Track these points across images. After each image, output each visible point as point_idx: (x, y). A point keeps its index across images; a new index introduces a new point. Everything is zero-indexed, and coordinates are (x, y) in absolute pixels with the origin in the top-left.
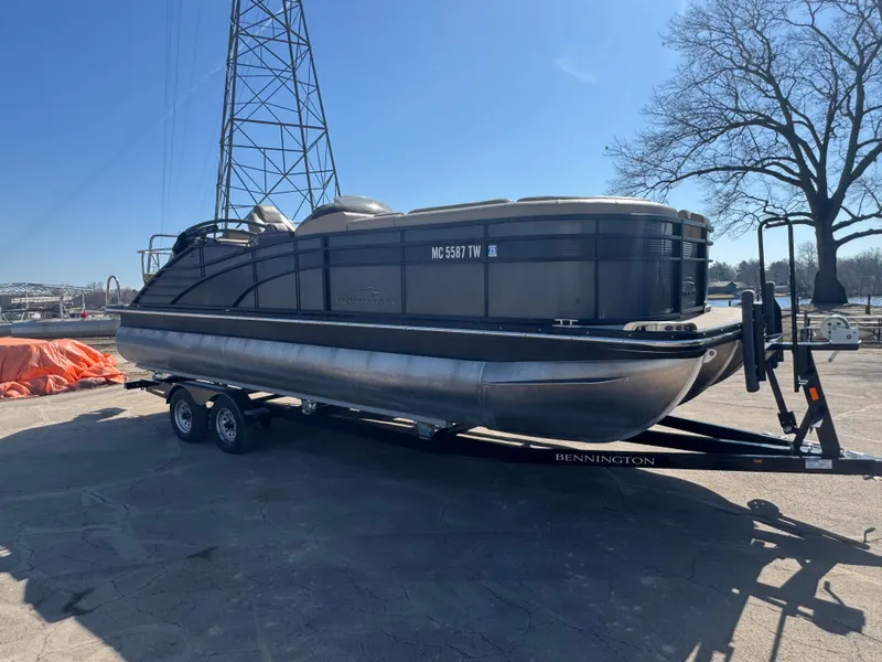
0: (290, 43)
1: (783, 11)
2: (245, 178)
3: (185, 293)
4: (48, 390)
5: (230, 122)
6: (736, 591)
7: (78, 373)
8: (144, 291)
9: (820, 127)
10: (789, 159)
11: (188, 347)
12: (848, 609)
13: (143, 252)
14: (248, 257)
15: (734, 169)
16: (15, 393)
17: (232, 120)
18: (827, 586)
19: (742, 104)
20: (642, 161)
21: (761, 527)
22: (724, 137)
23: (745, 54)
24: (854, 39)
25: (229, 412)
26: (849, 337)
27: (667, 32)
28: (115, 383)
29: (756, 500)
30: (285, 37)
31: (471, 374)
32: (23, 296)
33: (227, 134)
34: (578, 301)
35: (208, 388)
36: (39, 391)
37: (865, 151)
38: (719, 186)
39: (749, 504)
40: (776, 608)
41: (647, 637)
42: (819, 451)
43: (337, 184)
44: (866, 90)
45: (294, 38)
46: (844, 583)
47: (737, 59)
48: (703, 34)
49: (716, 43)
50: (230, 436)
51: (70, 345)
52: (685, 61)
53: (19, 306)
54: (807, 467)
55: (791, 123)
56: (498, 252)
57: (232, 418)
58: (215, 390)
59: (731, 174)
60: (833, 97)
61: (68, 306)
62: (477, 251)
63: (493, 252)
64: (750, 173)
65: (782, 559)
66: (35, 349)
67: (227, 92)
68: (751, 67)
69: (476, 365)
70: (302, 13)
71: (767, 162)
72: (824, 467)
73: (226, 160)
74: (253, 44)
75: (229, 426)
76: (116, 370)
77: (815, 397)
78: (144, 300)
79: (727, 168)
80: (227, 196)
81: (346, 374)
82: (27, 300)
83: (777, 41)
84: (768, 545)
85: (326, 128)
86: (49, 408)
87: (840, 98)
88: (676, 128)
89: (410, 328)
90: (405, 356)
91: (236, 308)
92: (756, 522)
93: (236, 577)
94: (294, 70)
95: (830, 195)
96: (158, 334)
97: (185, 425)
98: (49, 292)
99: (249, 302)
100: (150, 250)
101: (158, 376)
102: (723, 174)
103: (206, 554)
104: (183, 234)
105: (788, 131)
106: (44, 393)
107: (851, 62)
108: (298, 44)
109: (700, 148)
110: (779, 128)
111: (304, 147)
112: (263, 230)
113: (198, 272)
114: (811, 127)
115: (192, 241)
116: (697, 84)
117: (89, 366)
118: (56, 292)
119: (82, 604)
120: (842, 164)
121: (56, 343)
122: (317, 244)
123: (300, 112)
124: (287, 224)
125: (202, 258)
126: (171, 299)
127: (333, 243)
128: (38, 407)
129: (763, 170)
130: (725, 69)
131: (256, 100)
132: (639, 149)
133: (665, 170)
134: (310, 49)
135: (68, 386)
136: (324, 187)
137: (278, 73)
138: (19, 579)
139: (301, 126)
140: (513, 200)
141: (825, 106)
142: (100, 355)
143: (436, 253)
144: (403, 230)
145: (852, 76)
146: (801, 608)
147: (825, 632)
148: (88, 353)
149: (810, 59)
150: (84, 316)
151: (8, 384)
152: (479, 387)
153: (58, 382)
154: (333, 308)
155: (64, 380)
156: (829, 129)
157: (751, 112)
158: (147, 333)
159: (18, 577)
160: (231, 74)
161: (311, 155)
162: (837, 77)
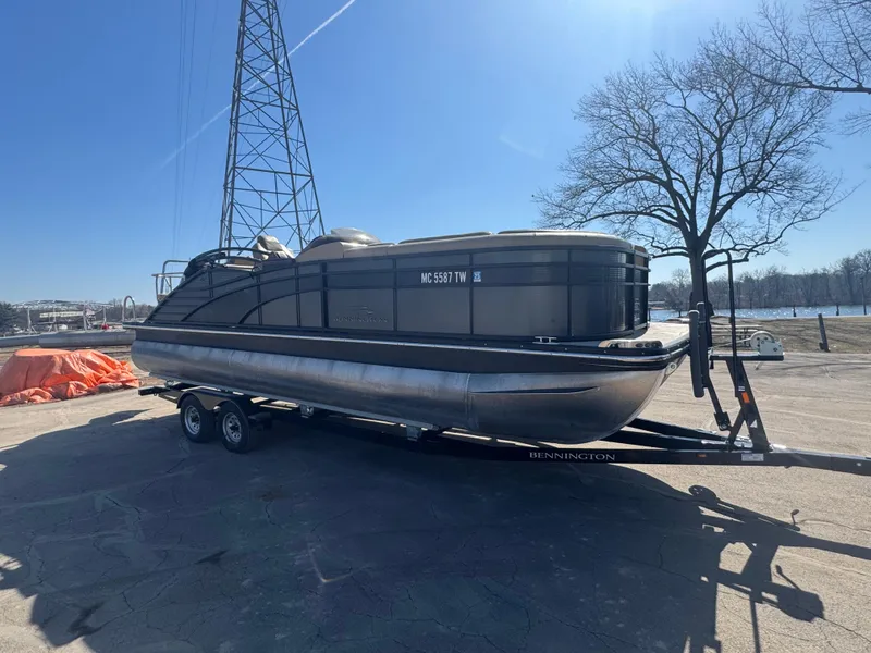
0: (282, 107)
1: (663, 96)
2: (244, 215)
3: (194, 312)
4: (69, 395)
5: (232, 170)
6: (704, 579)
7: (98, 379)
8: (157, 310)
9: (691, 183)
10: (669, 206)
11: (197, 359)
12: (804, 592)
13: (157, 276)
14: (253, 281)
15: (627, 213)
16: (38, 398)
17: (234, 168)
18: (779, 569)
19: (634, 165)
20: (560, 206)
21: (707, 512)
22: (621, 189)
23: (636, 128)
24: (715, 118)
25: (234, 416)
26: (775, 350)
27: (577, 109)
28: (131, 387)
29: (695, 487)
30: (278, 103)
31: (458, 385)
32: (51, 311)
33: (230, 179)
34: (553, 321)
35: (214, 395)
36: (59, 396)
37: (724, 201)
38: (617, 226)
39: (690, 490)
40: (742, 594)
41: (639, 633)
42: (751, 446)
43: (321, 221)
44: (724, 156)
45: (286, 104)
46: (791, 564)
47: (630, 131)
48: (605, 111)
49: (615, 118)
50: (236, 437)
51: (90, 355)
52: (591, 131)
53: (47, 320)
54: (743, 459)
55: (670, 179)
56: (482, 278)
57: (237, 421)
58: (222, 396)
59: (626, 217)
60: (699, 161)
61: (91, 320)
62: (463, 277)
63: (477, 277)
64: (640, 217)
65: (734, 543)
66: (58, 359)
67: (230, 145)
68: (640, 137)
69: (462, 376)
70: (293, 85)
71: (653, 208)
72: (758, 460)
73: (229, 200)
74: (252, 107)
75: (234, 428)
76: (131, 376)
77: (747, 400)
78: (158, 317)
79: (623, 213)
80: (230, 230)
81: (343, 383)
82: (55, 314)
83: (660, 118)
84: (718, 530)
85: (312, 176)
86: (69, 412)
87: (705, 161)
88: (586, 182)
89: (402, 344)
90: (397, 368)
91: (241, 326)
92: (701, 508)
93: (245, 583)
94: (285, 131)
95: (699, 234)
96: (170, 347)
97: (194, 428)
98: (75, 308)
99: (253, 319)
100: (163, 274)
101: (170, 384)
102: (620, 217)
103: (215, 559)
104: (194, 260)
105: (668, 185)
106: (65, 398)
107: (712, 134)
108: (289, 108)
109: (604, 197)
110: (661, 183)
111: (294, 191)
112: (266, 257)
113: (207, 294)
114: (684, 183)
115: (202, 267)
116: (600, 148)
117: (107, 373)
118: (81, 308)
119: (90, 622)
120: (707, 211)
121: (78, 353)
122: (317, 270)
123: (290, 163)
124: (288, 252)
125: (211, 281)
126: (182, 317)
127: (331, 268)
128: (59, 411)
129: (650, 214)
130: (621, 138)
131: (254, 152)
132: (558, 197)
133: (578, 214)
134: (298, 113)
135: (88, 391)
136: (311, 222)
137: (272, 131)
138: (27, 596)
139: (292, 174)
140: (494, 232)
141: (694, 168)
142: (117, 362)
143: (425, 278)
144: (394, 258)
145: (713, 146)
146: (764, 594)
147: (791, 619)
148: (107, 361)
149: (681, 132)
150: (105, 328)
151: (32, 390)
152: (466, 396)
153: (78, 387)
154: (330, 325)
155: (85, 386)
156: (697, 185)
157: (640, 170)
158: (161, 346)
159: (26, 593)
160: (233, 130)
161: (300, 197)
162: (702, 146)
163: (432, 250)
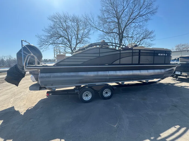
50: (106, 95)
56: (167, 55)
57: (108, 91)
62: (164, 55)
63: (166, 55)
90: (153, 70)
91: (112, 64)
97: (86, 98)
113: (97, 55)
122: (138, 51)
126: (82, 62)
127: (141, 51)
144: (154, 51)
152: (164, 72)
154: (140, 63)
163: (160, 50)
